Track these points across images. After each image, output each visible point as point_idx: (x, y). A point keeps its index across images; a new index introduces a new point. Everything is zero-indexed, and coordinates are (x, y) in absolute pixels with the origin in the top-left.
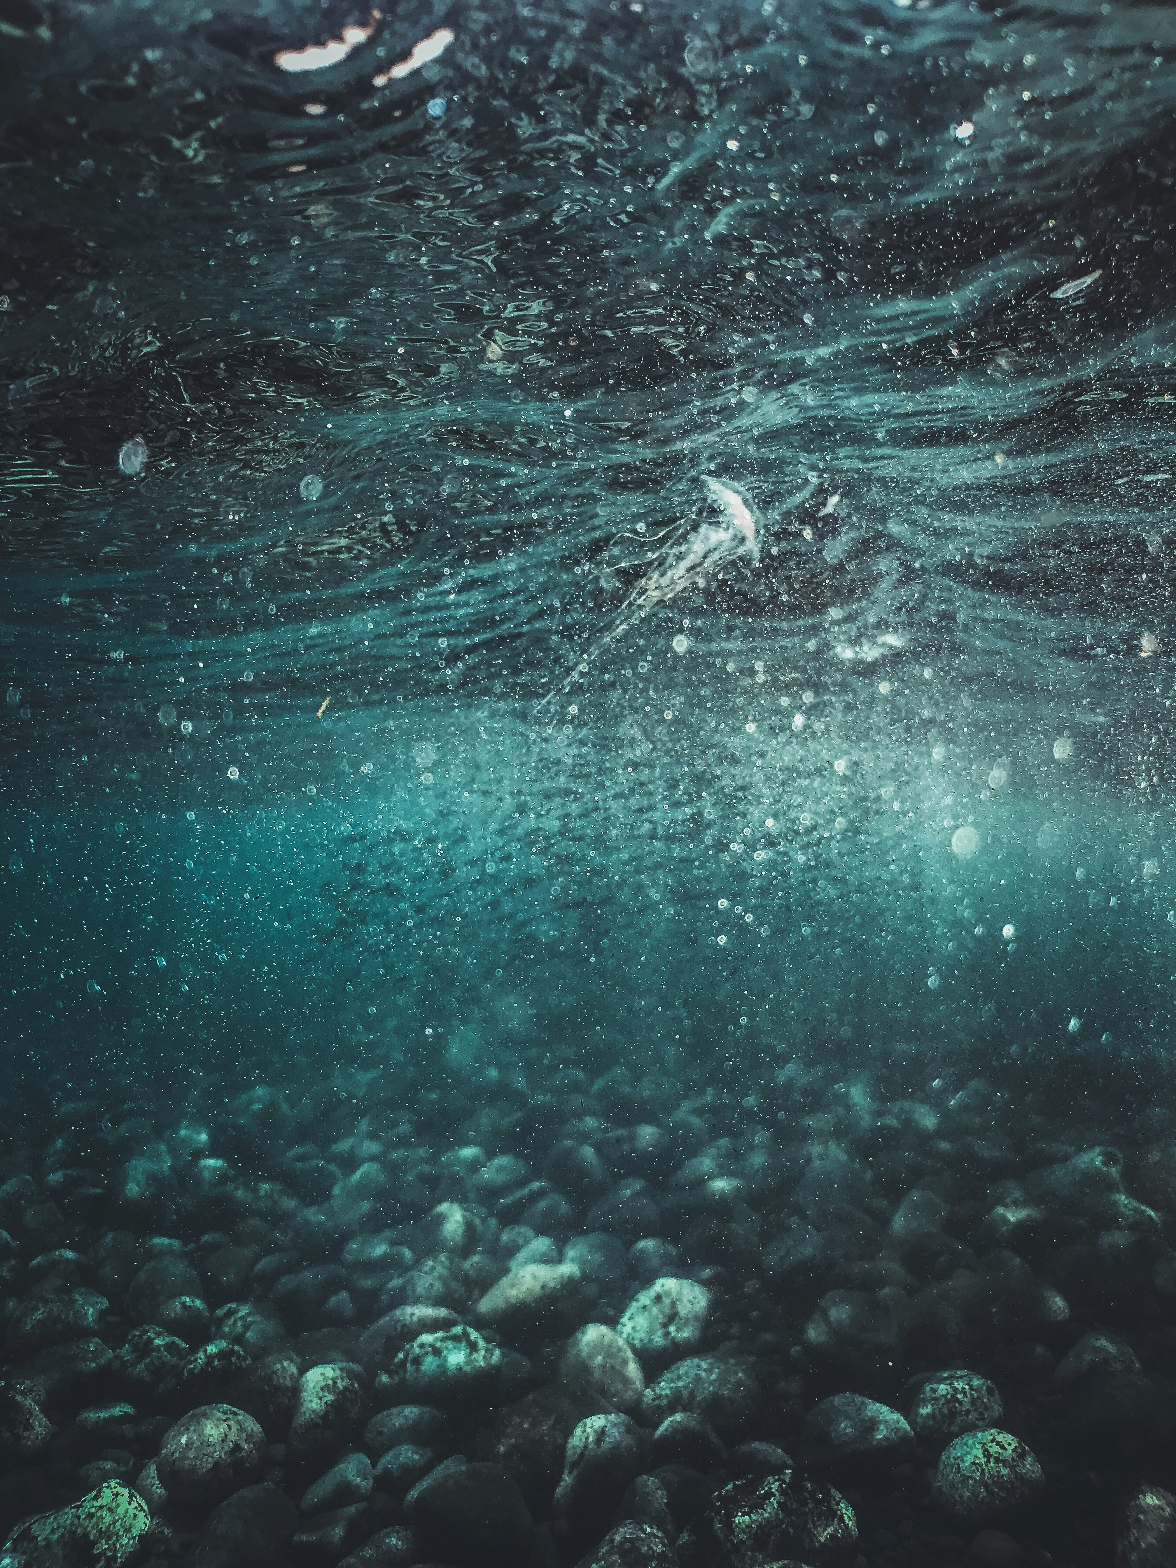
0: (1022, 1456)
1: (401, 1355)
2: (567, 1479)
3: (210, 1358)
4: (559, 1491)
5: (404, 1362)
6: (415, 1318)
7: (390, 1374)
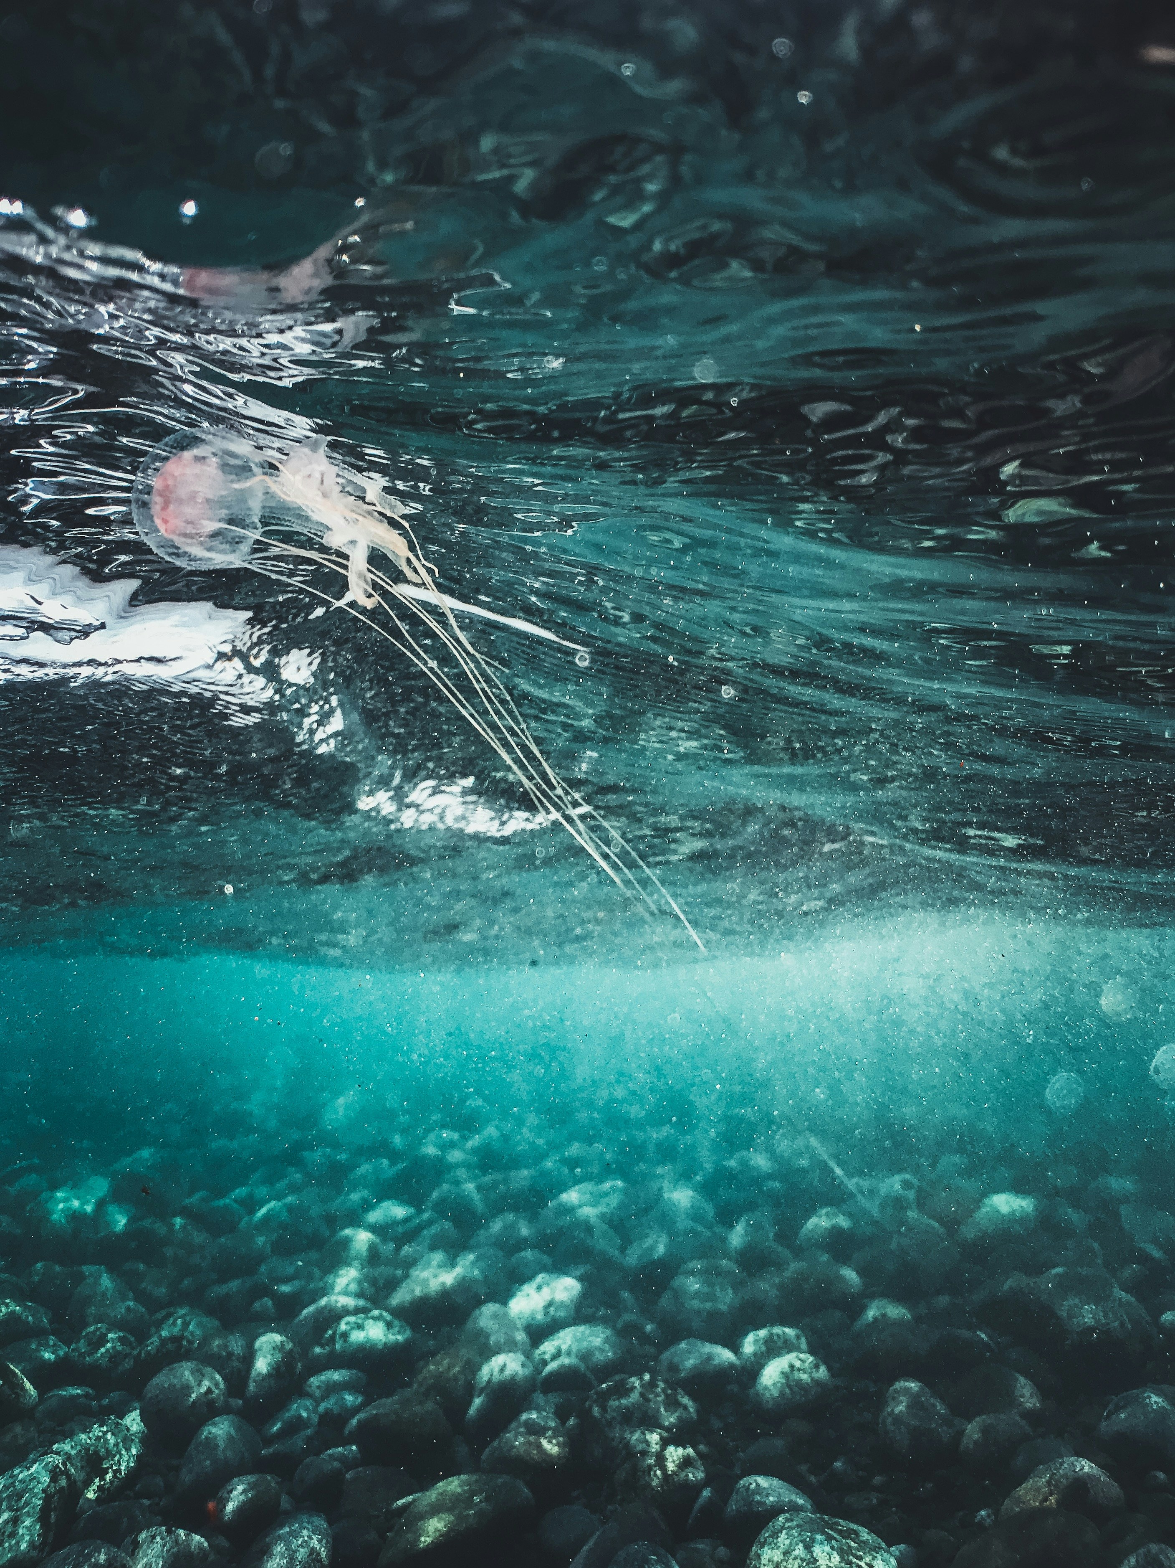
0: (817, 1367)
1: (330, 1332)
2: (477, 1401)
3: (163, 1341)
4: (472, 1411)
5: (333, 1337)
6: (339, 1305)
7: (322, 1347)
